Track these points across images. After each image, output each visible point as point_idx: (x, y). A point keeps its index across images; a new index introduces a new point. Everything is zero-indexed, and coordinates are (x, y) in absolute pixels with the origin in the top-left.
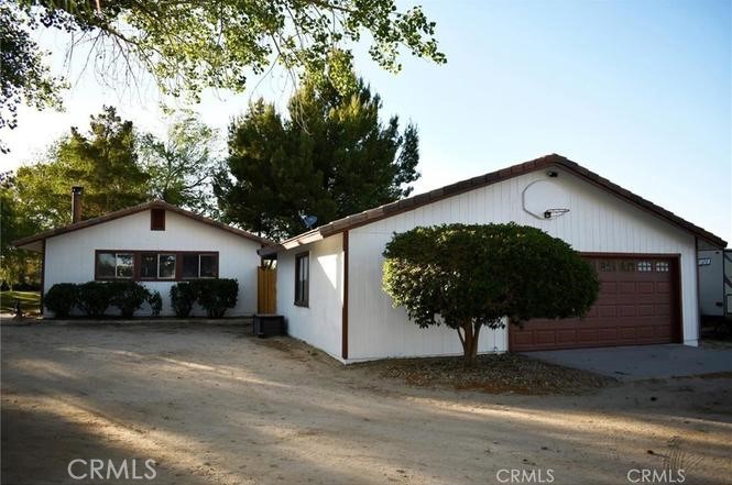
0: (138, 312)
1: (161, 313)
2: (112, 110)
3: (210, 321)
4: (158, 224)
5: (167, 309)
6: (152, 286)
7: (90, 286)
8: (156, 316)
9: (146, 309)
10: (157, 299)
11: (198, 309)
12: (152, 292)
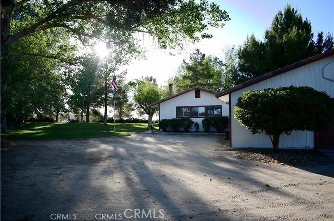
0: (191, 130)
1: (199, 130)
2: (198, 50)
3: (217, 134)
4: (198, 95)
5: (201, 128)
6: (195, 120)
7: (174, 120)
8: (197, 131)
9: (193, 129)
10: (197, 125)
11: (213, 129)
12: (195, 122)
